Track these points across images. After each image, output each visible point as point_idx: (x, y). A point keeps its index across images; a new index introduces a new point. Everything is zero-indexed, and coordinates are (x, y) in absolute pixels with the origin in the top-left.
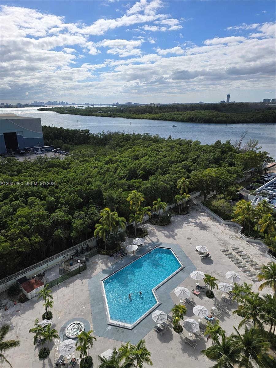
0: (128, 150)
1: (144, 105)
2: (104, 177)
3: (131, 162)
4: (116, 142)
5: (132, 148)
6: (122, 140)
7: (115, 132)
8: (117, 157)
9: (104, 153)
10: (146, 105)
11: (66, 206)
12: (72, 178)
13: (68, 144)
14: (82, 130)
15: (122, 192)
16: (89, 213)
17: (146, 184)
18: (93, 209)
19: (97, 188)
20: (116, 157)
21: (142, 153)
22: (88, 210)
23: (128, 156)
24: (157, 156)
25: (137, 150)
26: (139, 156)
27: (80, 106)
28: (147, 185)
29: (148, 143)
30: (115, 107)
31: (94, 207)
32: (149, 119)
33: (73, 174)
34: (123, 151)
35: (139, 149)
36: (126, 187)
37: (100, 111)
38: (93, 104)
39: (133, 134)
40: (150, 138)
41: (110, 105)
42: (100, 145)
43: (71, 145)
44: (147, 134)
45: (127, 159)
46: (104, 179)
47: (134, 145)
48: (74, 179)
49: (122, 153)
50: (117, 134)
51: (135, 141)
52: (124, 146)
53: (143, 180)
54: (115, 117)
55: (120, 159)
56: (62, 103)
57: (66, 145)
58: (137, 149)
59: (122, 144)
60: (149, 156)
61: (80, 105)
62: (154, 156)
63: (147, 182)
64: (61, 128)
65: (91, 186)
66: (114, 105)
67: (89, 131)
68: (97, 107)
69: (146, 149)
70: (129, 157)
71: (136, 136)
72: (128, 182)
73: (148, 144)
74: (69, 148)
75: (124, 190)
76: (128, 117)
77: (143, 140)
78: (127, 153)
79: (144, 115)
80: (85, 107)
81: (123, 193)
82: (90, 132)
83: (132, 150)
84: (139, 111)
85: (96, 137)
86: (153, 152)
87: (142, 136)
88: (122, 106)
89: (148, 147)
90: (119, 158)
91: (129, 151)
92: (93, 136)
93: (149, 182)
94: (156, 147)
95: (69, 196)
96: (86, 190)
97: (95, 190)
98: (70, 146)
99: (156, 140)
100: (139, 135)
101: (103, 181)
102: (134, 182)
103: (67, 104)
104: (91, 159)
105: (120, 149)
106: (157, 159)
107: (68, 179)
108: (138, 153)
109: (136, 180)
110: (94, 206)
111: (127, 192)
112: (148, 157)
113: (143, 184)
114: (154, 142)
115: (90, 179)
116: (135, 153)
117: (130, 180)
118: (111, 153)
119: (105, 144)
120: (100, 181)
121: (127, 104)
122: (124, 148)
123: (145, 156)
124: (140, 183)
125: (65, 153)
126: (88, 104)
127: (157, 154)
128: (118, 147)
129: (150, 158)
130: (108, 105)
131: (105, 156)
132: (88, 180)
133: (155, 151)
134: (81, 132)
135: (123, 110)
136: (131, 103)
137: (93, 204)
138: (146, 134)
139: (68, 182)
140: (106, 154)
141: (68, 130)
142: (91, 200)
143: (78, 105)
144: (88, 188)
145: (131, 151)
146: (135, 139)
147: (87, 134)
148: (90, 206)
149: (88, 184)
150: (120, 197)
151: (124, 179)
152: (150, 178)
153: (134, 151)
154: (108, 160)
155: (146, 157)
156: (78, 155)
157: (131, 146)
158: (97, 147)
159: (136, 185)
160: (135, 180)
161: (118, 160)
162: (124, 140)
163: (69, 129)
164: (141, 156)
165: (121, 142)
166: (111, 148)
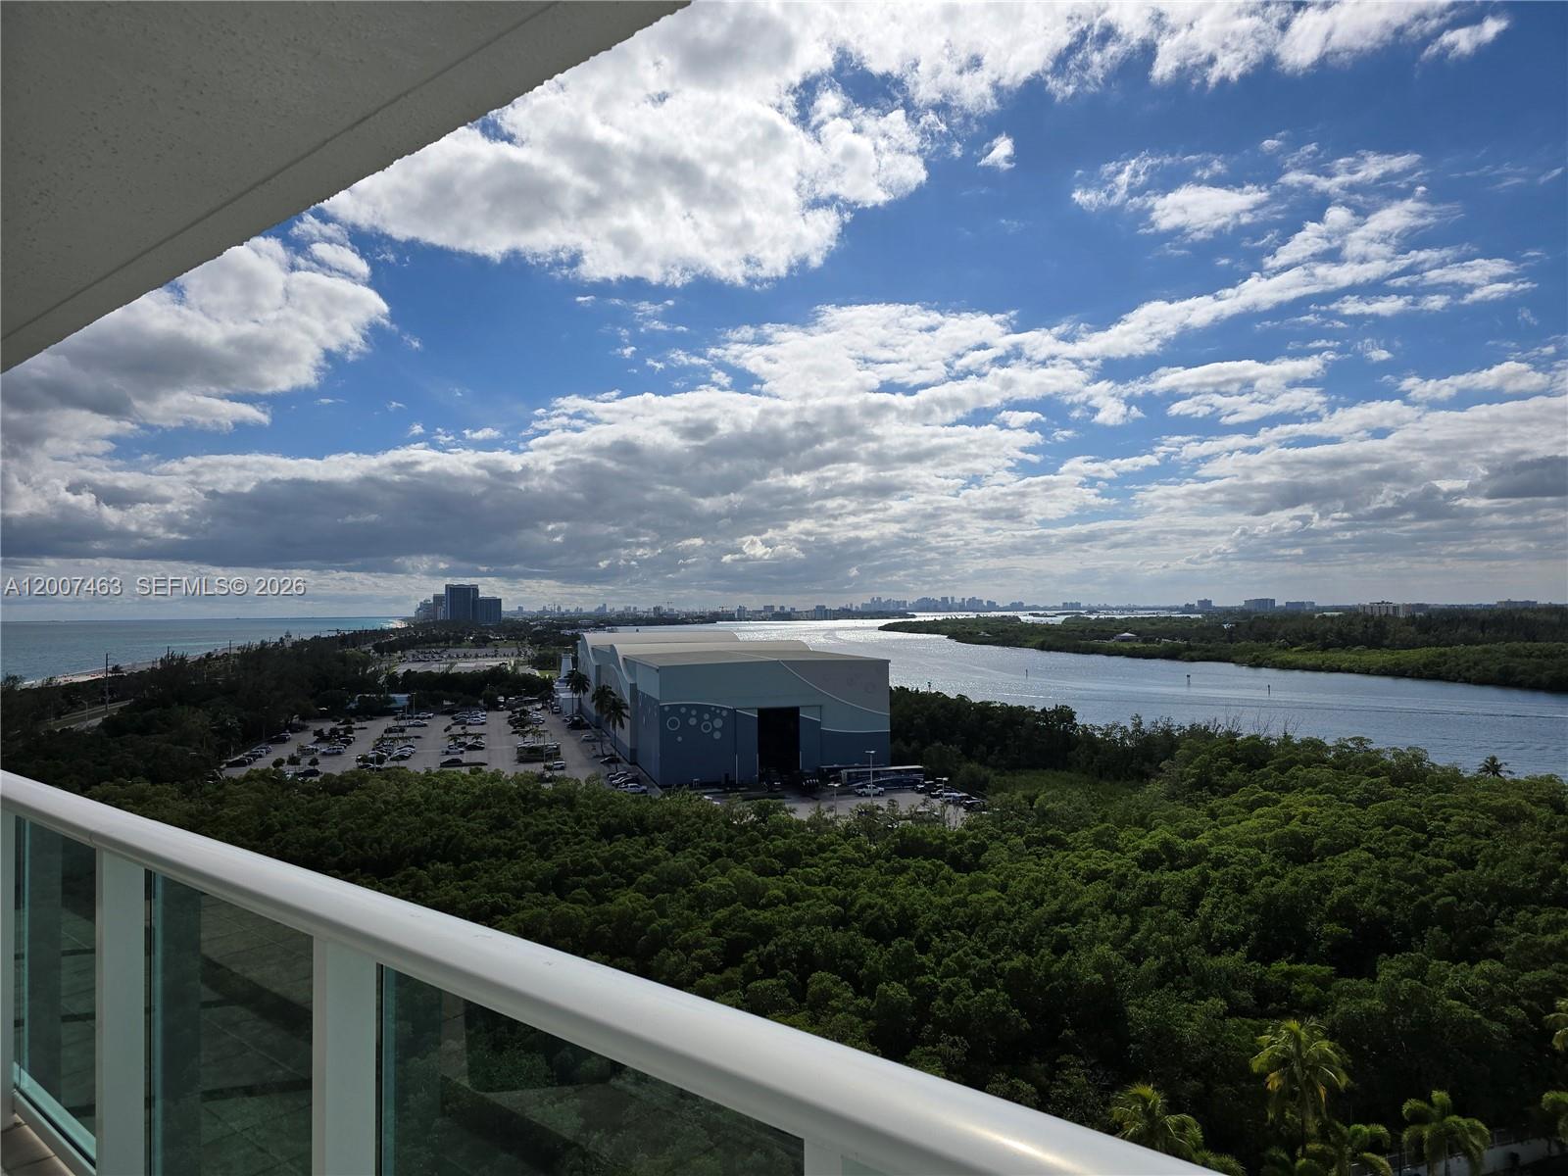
0: (1258, 811)
1: (1337, 609)
2: (1134, 930)
3: (1273, 868)
4: (1195, 768)
5: (1276, 802)
6: (1227, 762)
7: (1192, 726)
8: (1202, 840)
9: (1135, 813)
10: (1351, 608)
11: (957, 1038)
12: (989, 910)
13: (983, 762)
14: (1044, 710)
15: (1222, 1019)
16: (1055, 1092)
17: (1360, 994)
18: (1075, 1080)
19: (1098, 976)
20: (1194, 836)
21: (1331, 831)
22: (1051, 1077)
23: (1255, 837)
24: (1418, 855)
25: (1306, 815)
26: (1318, 843)
27: (1041, 613)
28: (1367, 1003)
29: (1363, 784)
30: (1192, 616)
31: (1081, 1067)
32: (1367, 671)
33: (993, 893)
34: (1232, 813)
35: (1314, 809)
36: (1245, 996)
37: (1127, 634)
38: (1095, 604)
39: (1281, 735)
40: (1372, 762)
41: (1171, 609)
42: (1119, 779)
43: (994, 767)
44: (1360, 741)
45: (1253, 851)
46: (1136, 937)
47: (1286, 789)
48: (998, 916)
49: (1227, 825)
50: (1200, 734)
51: (1293, 770)
52: (1234, 788)
53: (1342, 973)
54: (1192, 660)
55: (1214, 850)
56: (973, 604)
57: (974, 766)
58: (1307, 809)
59: (1226, 781)
60: (1369, 850)
61: (1042, 609)
62: (1402, 855)
63: (1363, 984)
64: (962, 698)
65: (1070, 962)
66: (1189, 608)
67: (1071, 715)
68: (1112, 620)
69: (1350, 815)
70: (1260, 844)
71: (1296, 747)
72: (1256, 969)
73: (1366, 790)
74: (986, 780)
75: (1235, 1011)
76: (1256, 664)
77: (1336, 768)
78: (1253, 823)
79: (1335, 656)
80: (1063, 618)
81: (1231, 1023)
82: (1079, 720)
83: (1276, 810)
84: (1312, 637)
85: (1103, 741)
86: (1397, 834)
87: (1328, 750)
88: (1228, 612)
89: (1362, 803)
90: (1211, 845)
91: (1259, 816)
92: (1088, 736)
93: (1377, 987)
94: (1407, 809)
95: (972, 992)
96: (1049, 977)
97: (1091, 983)
98: (988, 772)
99: (1410, 772)
100: (1316, 745)
101: (1129, 946)
102: (1289, 976)
103: (992, 606)
104: (1075, 835)
105: (1216, 802)
106: (1420, 870)
107: (972, 915)
108: (1308, 830)
109: (1302, 967)
110: (1082, 1062)
111: (1249, 1021)
112: (1366, 855)
113: (1340, 994)
114: (1397, 782)
115: (1066, 929)
116: (1294, 825)
117: (1267, 962)
118: (1171, 820)
119: (1143, 777)
120: (1116, 946)
121: (1253, 608)
122: (1235, 797)
123: (1349, 847)
124: (1324, 983)
125: (968, 798)
126: (1077, 606)
127: (1416, 845)
128: (1205, 793)
129: (1376, 863)
130: (1163, 609)
131: (1141, 831)
132: (1057, 929)
133: (1407, 830)
134: (1038, 719)
135: (1231, 631)
136: (1273, 601)
137: (1079, 1055)
138: (1354, 739)
139: (973, 927)
140: (1148, 820)
141: (985, 708)
142: (1068, 1032)
143: (1033, 610)
144: (1055, 968)
145: (1274, 817)
146: (1292, 763)
147: (1065, 727)
148: (1063, 1059)
149: (1061, 947)
150: (1213, 1043)
151: (1237, 949)
152: (1379, 967)
153: (1290, 818)
154: (1156, 847)
155: (1357, 855)
156: (1020, 813)
157: (1274, 795)
158: (1108, 784)
159: (1299, 995)
160: (1294, 967)
161: (1208, 853)
162: (1236, 761)
163: (990, 703)
164: (1324, 844)
165: (1218, 768)
166: (1172, 796)
